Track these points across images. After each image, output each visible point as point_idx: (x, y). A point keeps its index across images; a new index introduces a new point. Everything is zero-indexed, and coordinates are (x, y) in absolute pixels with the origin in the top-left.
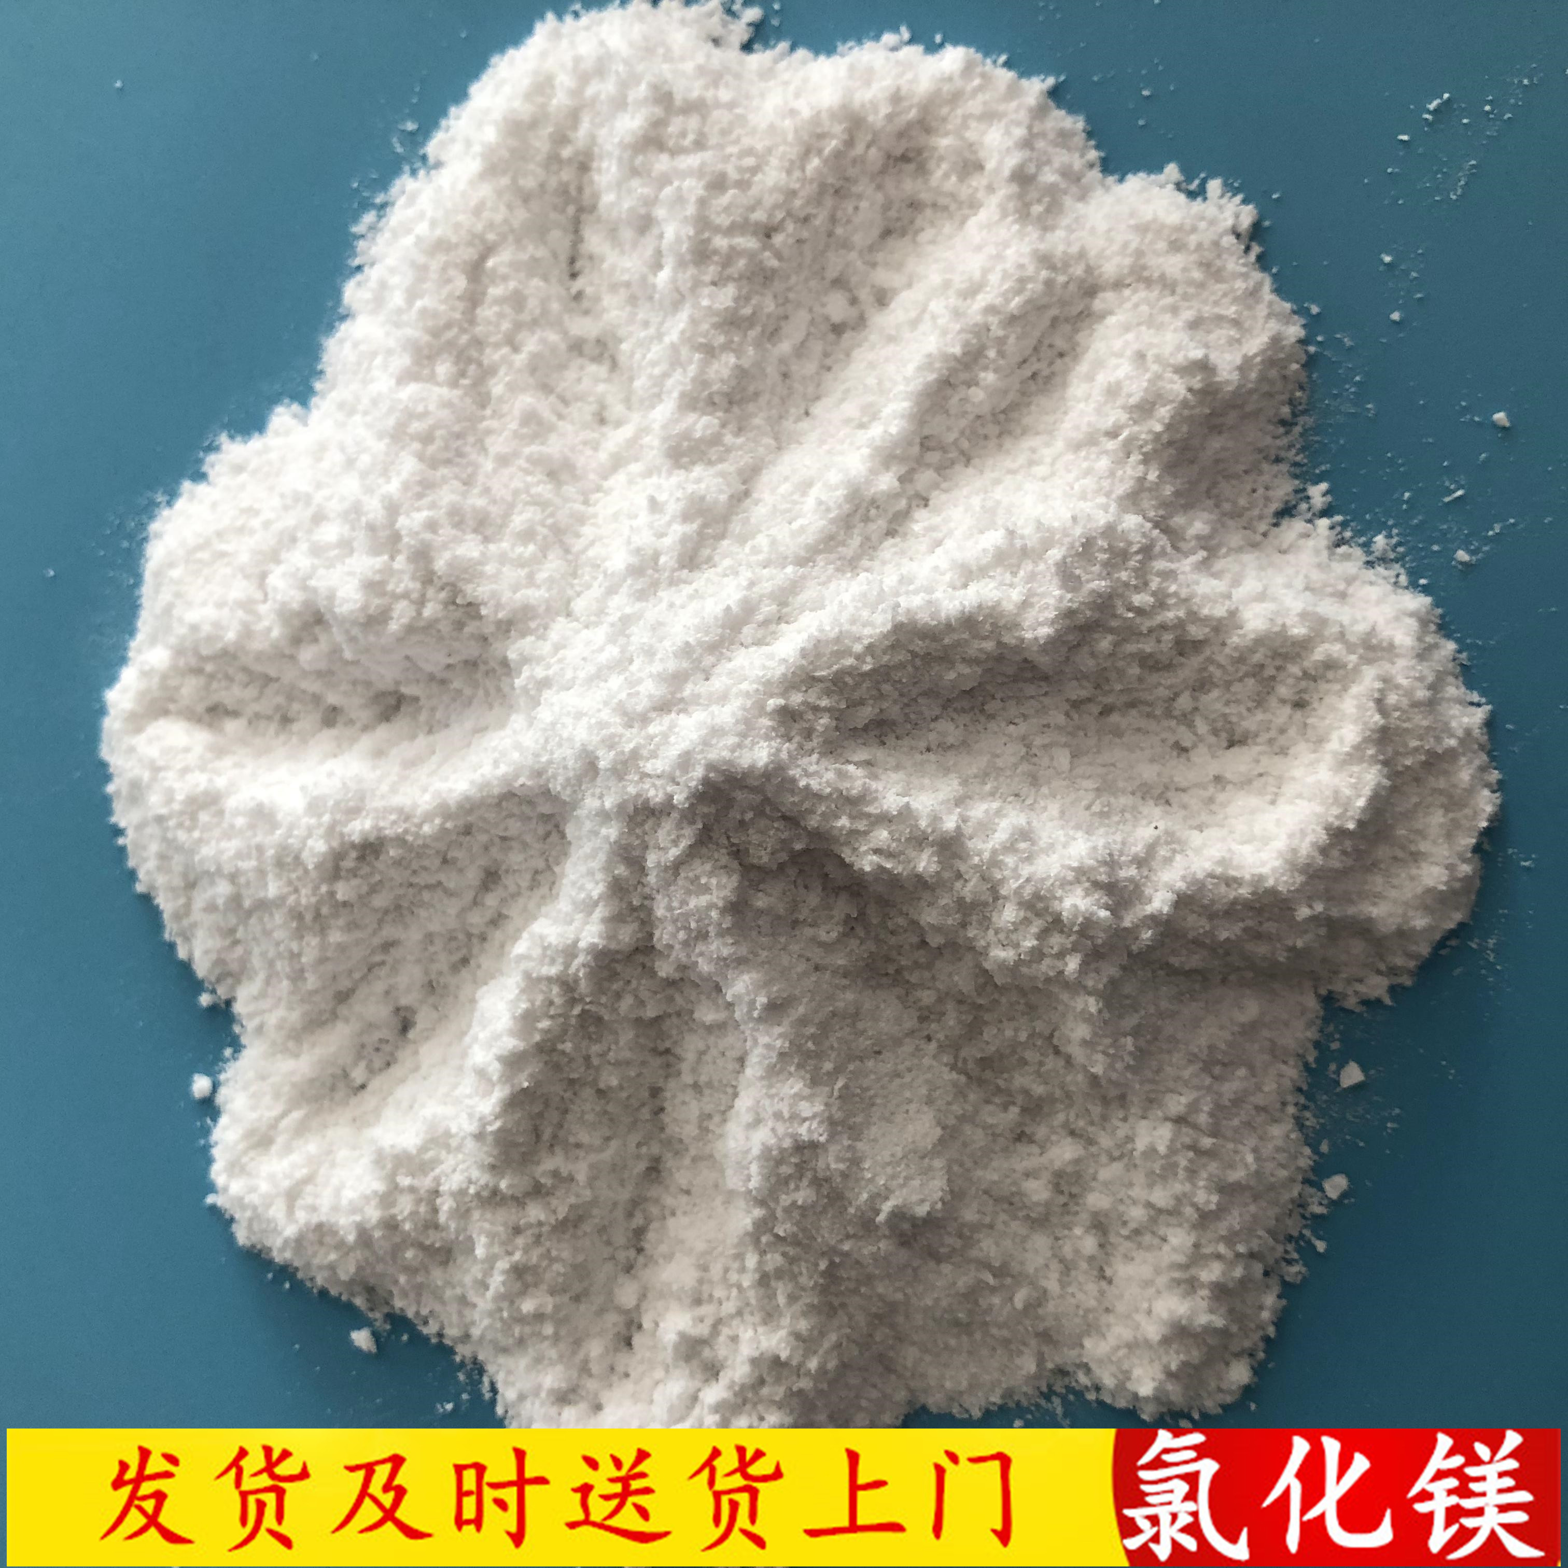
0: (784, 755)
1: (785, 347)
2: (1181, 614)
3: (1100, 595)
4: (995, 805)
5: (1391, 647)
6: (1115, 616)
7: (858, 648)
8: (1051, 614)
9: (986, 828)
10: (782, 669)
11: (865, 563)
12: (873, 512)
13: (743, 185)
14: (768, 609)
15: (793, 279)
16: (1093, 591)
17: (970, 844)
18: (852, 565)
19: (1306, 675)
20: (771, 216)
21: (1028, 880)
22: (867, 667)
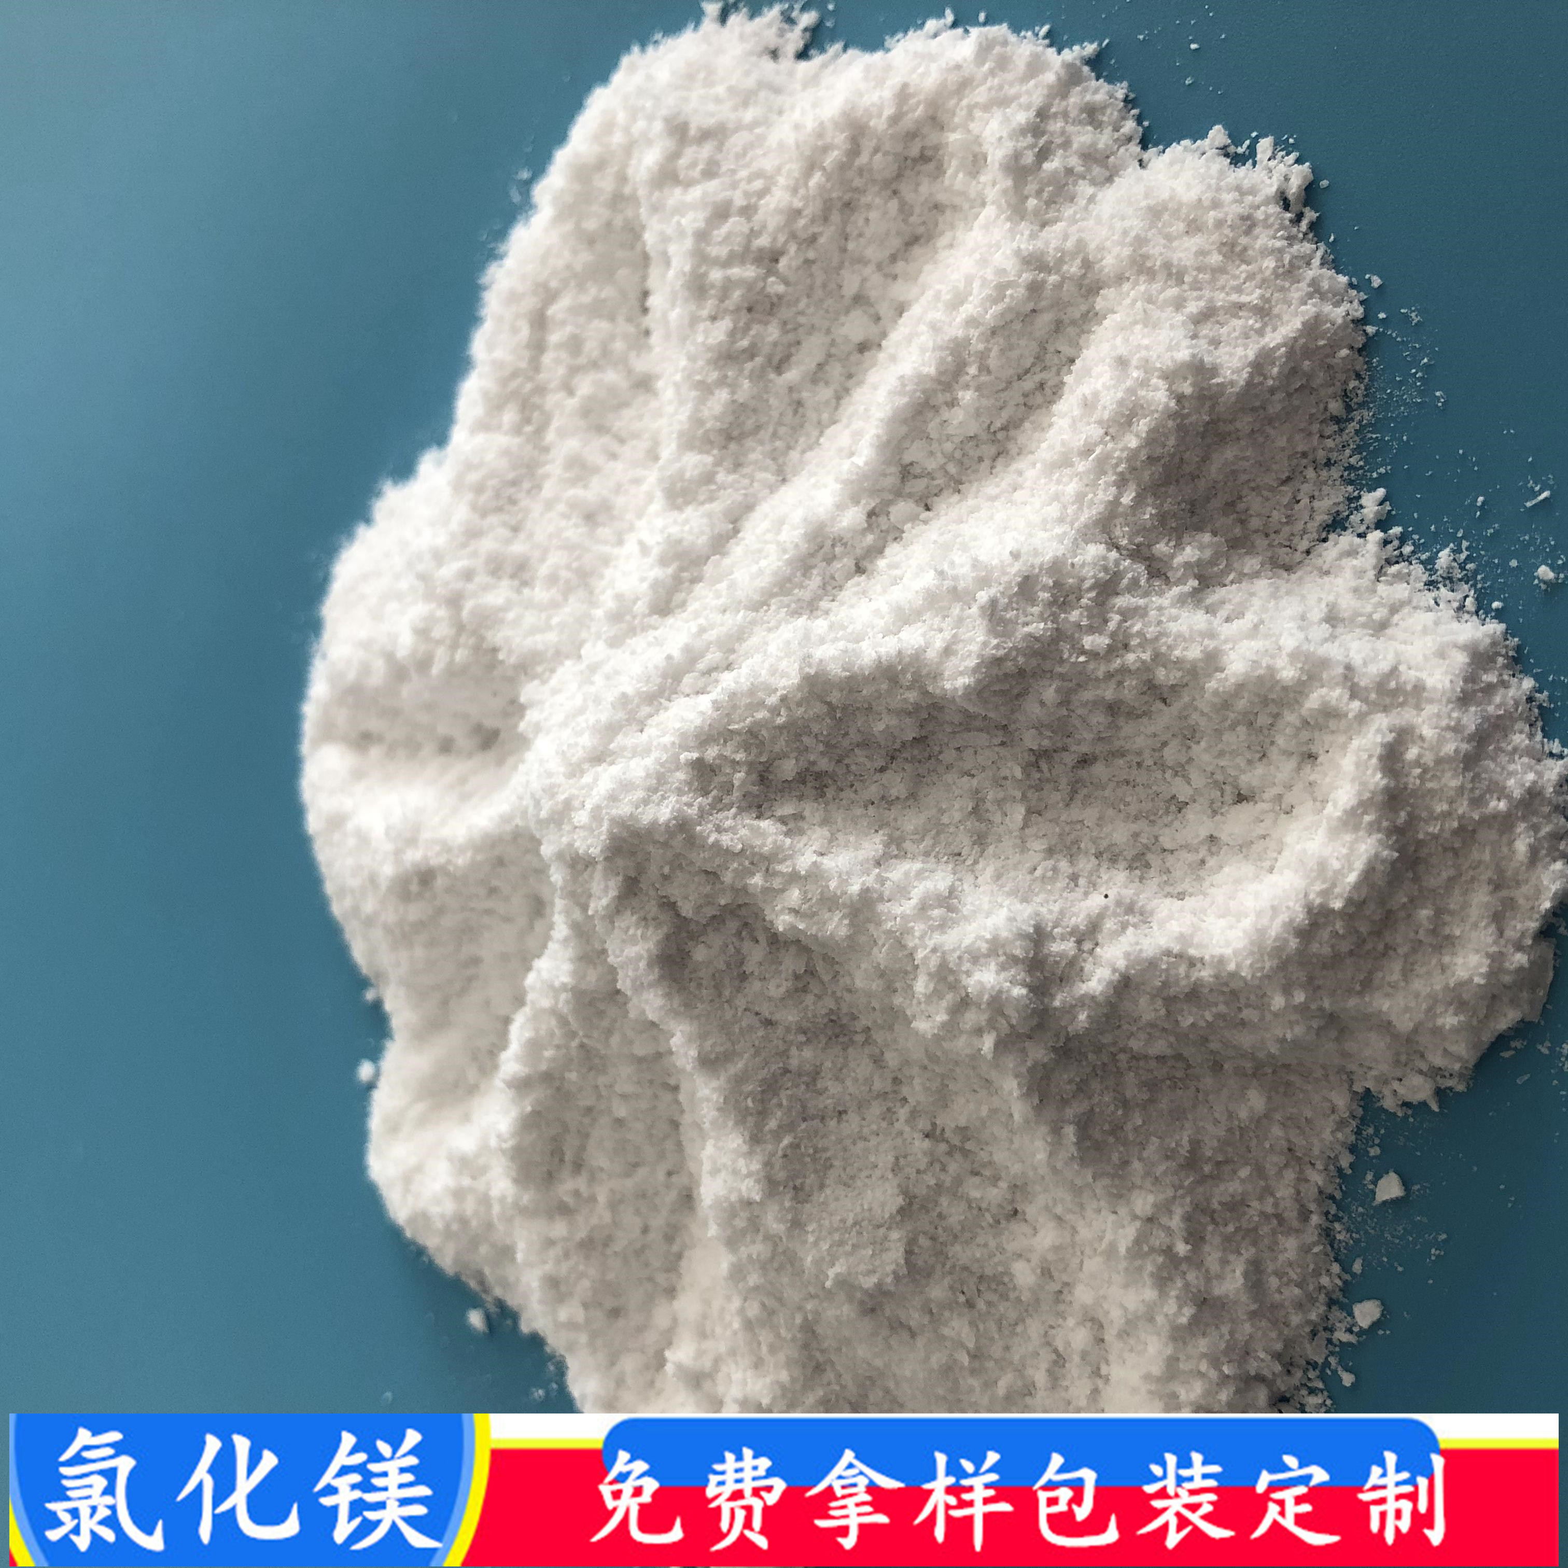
0: (693, 812)
1: (792, 375)
2: (1146, 656)
3: (1037, 639)
4: (917, 866)
5: (1419, 688)
6: (1062, 661)
7: (773, 700)
8: (972, 662)
9: (903, 891)
10: (698, 722)
11: (824, 604)
12: (838, 550)
13: (748, 211)
14: (713, 656)
15: (802, 305)
16: (1030, 635)
17: (882, 908)
18: (811, 607)
19: (1306, 723)
20: (775, 239)
21: (934, 950)
22: (780, 721)
